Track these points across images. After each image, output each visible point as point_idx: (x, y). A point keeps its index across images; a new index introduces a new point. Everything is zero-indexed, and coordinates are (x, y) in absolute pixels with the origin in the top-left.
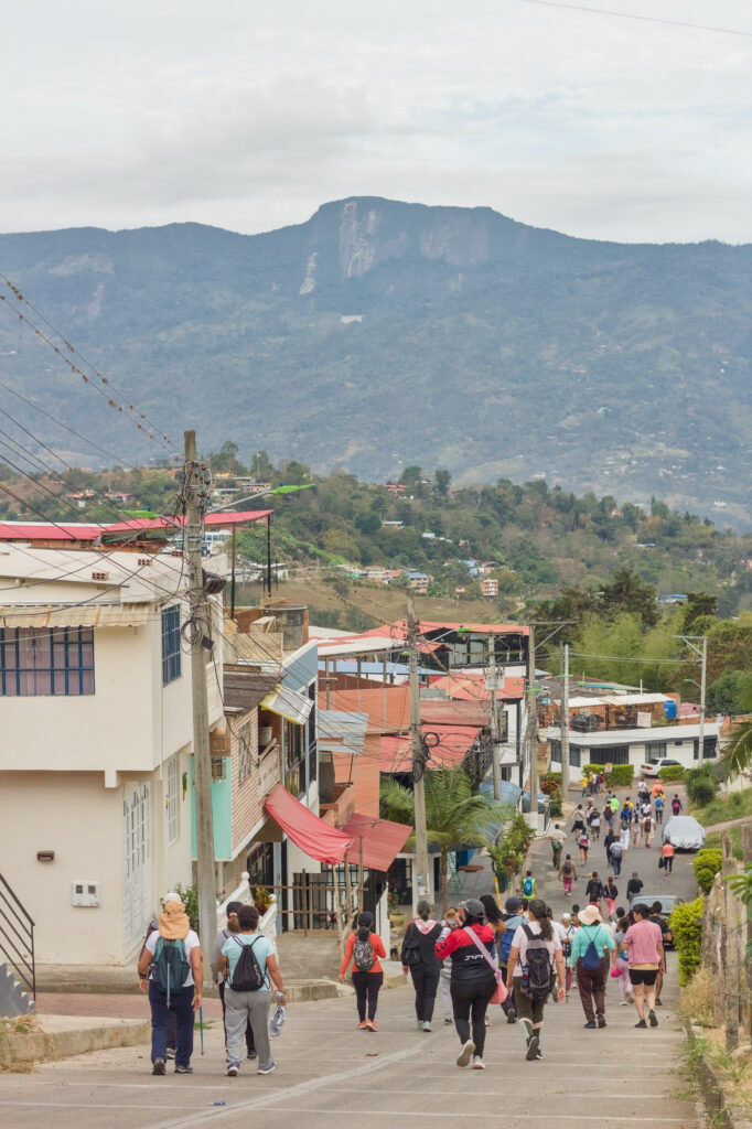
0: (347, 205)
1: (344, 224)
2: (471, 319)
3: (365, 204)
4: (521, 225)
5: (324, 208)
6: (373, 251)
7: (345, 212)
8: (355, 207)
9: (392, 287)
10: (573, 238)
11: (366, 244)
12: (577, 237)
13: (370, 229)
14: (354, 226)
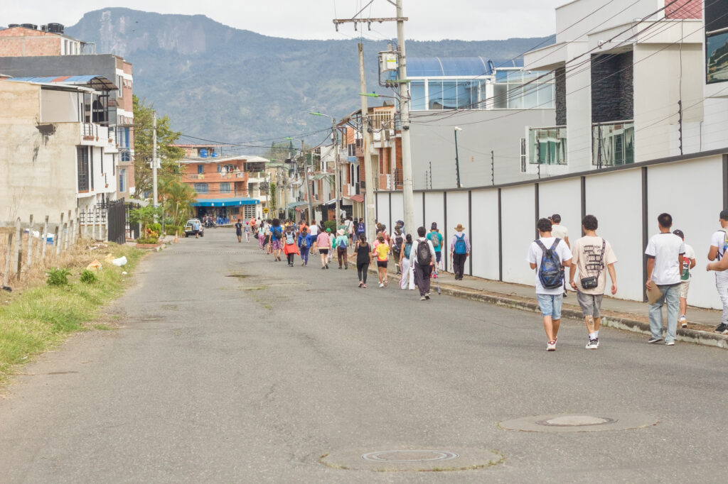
0: (104, 13)
1: (103, 26)
2: (214, 89)
3: (117, 13)
4: (227, 27)
5: (87, 15)
6: (125, 45)
7: (103, 18)
8: (110, 15)
9: (141, 70)
10: (264, 36)
11: (120, 40)
12: (267, 35)
13: (122, 30)
14: (110, 27)
